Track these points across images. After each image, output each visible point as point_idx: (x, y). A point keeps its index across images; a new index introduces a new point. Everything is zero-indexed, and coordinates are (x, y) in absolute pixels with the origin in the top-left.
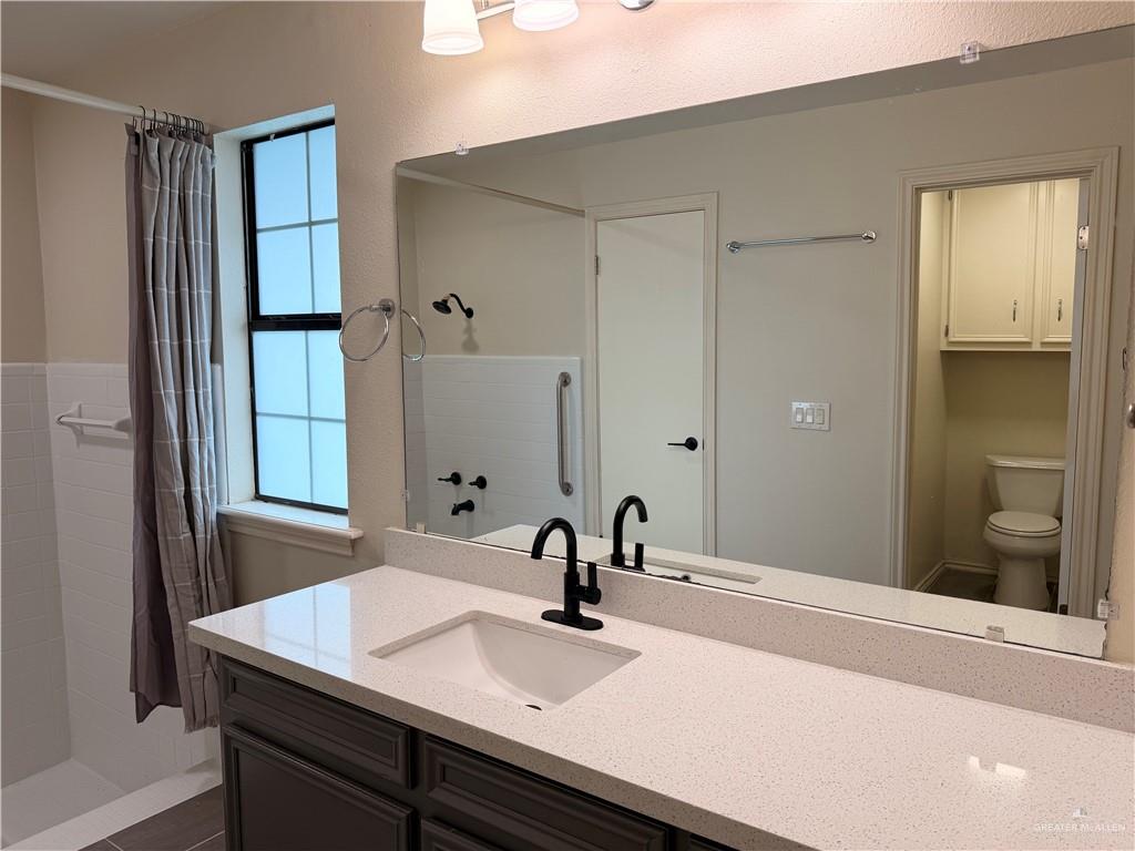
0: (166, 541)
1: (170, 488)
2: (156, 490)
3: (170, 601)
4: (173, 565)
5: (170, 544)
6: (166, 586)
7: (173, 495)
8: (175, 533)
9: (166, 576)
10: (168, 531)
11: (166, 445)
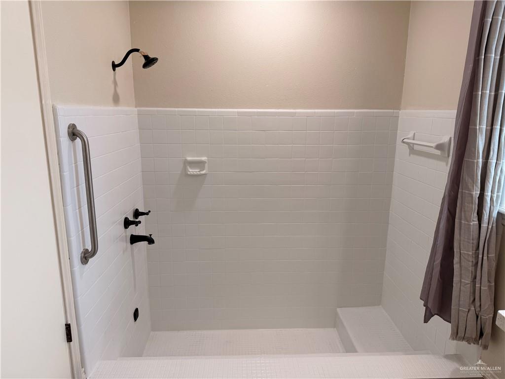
0: (460, 223)
1: (469, 190)
2: (460, 190)
3: (456, 260)
4: (462, 238)
5: (463, 226)
6: (455, 250)
7: (472, 196)
8: (467, 220)
9: (456, 244)
10: (463, 217)
11: (473, 163)
